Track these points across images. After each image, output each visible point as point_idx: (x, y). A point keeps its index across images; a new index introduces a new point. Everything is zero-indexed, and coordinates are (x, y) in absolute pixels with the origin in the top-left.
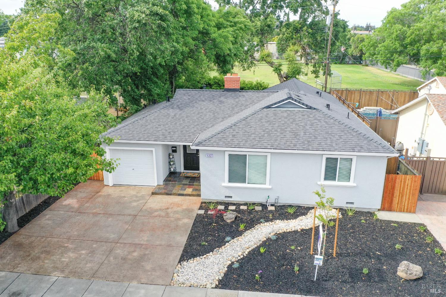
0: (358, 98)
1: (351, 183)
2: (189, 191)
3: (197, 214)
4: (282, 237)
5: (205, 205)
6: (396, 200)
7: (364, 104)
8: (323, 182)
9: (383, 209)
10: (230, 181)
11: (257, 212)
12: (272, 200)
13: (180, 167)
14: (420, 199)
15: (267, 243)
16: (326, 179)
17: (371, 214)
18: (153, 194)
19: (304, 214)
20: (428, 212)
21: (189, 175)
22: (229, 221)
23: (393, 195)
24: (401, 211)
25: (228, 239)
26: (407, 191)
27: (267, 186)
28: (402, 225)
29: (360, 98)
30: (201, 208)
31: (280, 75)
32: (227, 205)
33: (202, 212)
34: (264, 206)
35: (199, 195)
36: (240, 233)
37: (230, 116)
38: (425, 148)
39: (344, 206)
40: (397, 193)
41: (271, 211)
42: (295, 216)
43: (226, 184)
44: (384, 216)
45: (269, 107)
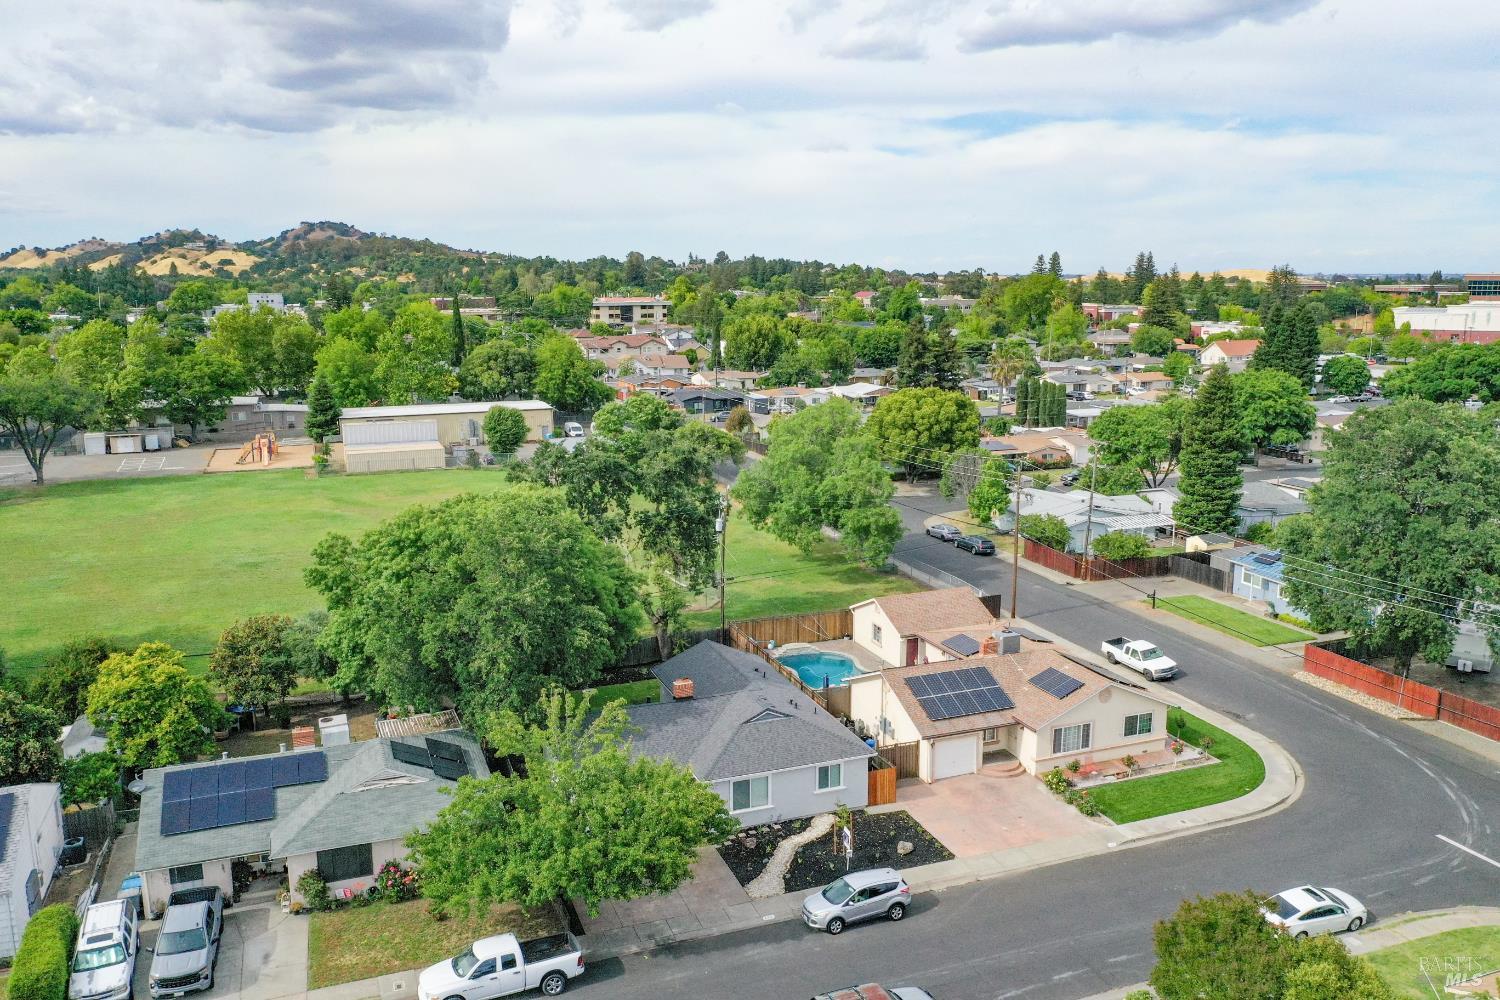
1: (842, 787)
4: (806, 848)
6: (879, 794)
7: (782, 639)
8: (819, 791)
9: (869, 805)
10: (735, 808)
11: (768, 833)
12: (775, 819)
14: (897, 787)
15: (798, 855)
16: (820, 787)
17: (862, 812)
19: (808, 825)
20: (905, 798)
22: (752, 847)
23: (876, 790)
24: (884, 803)
25: (765, 860)
26: (886, 783)
27: (770, 806)
28: (890, 816)
29: (773, 630)
36: (771, 854)
37: (705, 735)
38: (888, 728)
39: (839, 808)
40: (879, 789)
41: (779, 830)
42: (802, 829)
44: (872, 811)
45: (748, 722)
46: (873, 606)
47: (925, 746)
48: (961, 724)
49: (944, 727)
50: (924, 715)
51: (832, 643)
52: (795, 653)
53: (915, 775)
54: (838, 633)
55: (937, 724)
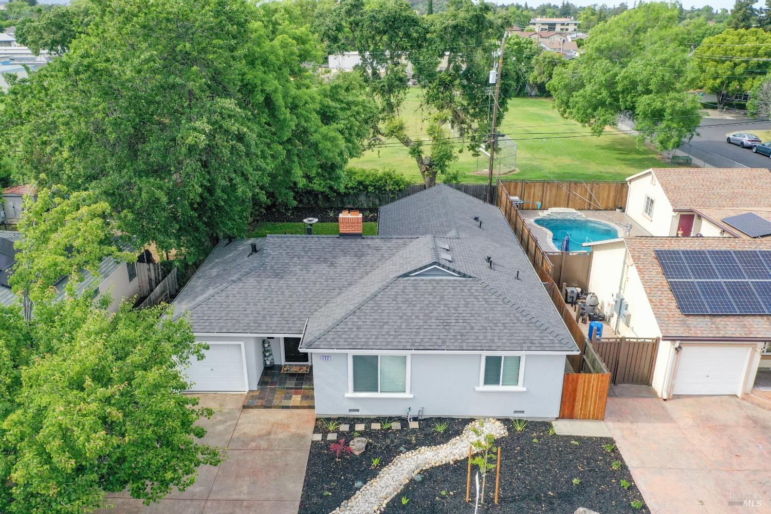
0: (540, 193)
1: (520, 388)
2: (296, 399)
3: (312, 442)
4: (430, 475)
5: (321, 425)
6: (578, 406)
7: (550, 202)
8: (482, 387)
9: (562, 417)
10: (356, 389)
11: (395, 432)
12: (414, 413)
13: (279, 357)
14: (611, 394)
15: (410, 488)
16: (486, 383)
17: (547, 425)
18: (245, 407)
19: (458, 433)
20: (620, 416)
21: (294, 370)
22: (357, 453)
23: (574, 399)
24: (585, 418)
25: (358, 484)
26: (593, 394)
27: (407, 395)
28: (585, 441)
29: (543, 193)
30: (316, 430)
31: (420, 161)
32: (352, 421)
33: (318, 437)
34: (403, 421)
35: (313, 407)
36: (374, 474)
37: (350, 284)
38: (624, 311)
39: (511, 415)
40: (579, 396)
41: (414, 431)
42: (446, 437)
43: (351, 394)
44: (563, 428)
45: (406, 275)
46: (649, 178)
47: (665, 350)
48: (731, 326)
49: (701, 326)
50: (674, 304)
51: (602, 213)
52: (559, 217)
53: (646, 381)
54: (611, 205)
55: (692, 321)
